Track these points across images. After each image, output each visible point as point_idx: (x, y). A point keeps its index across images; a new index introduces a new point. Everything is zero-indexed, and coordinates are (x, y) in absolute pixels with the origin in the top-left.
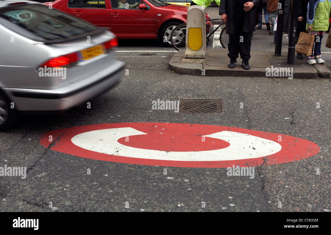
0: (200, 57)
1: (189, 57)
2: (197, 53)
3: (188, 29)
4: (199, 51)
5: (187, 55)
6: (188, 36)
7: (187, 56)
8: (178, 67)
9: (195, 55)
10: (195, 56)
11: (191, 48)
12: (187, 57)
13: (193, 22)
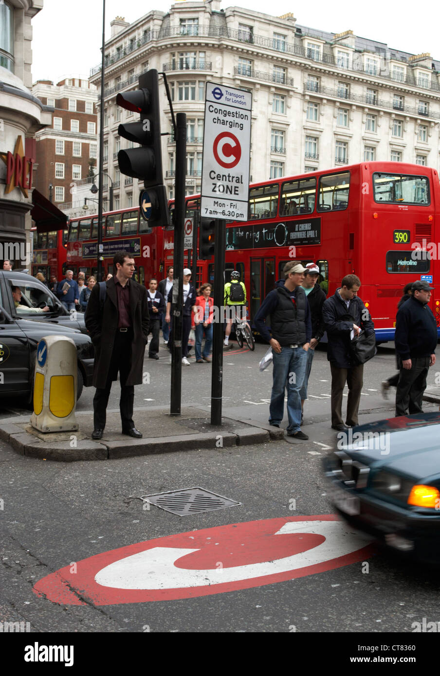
0: (70, 429)
1: (50, 431)
2: (65, 422)
3: (49, 379)
4: (69, 418)
5: (48, 426)
6: (49, 392)
7: (47, 428)
8: (57, 449)
9: (61, 425)
10: (61, 428)
11: (53, 413)
12: (48, 431)
13: (59, 364)
